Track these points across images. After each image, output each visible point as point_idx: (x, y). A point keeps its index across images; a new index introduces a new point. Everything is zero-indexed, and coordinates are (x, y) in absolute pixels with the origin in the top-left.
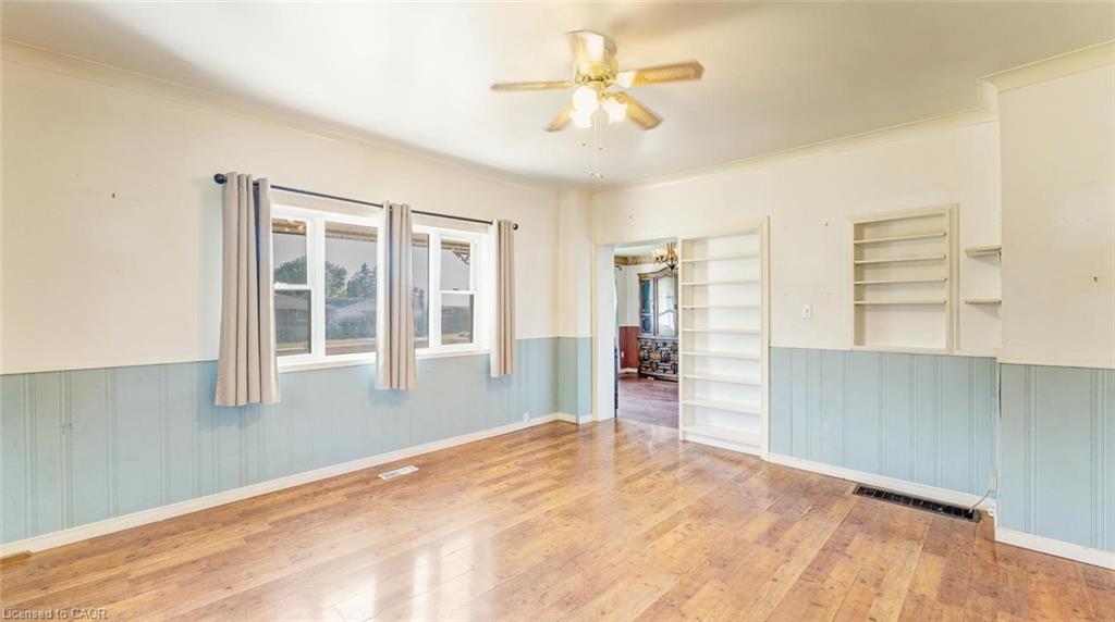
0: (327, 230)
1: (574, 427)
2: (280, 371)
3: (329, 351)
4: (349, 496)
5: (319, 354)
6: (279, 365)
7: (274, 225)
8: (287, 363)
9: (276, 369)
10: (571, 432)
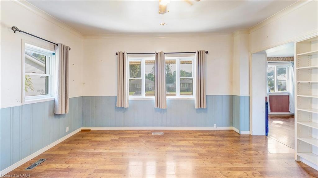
0: (146, 62)
1: (237, 135)
2: (129, 100)
3: (146, 95)
4: (140, 136)
5: (143, 96)
6: (129, 98)
7: (130, 62)
8: (131, 97)
9: (128, 99)
10: (236, 137)
